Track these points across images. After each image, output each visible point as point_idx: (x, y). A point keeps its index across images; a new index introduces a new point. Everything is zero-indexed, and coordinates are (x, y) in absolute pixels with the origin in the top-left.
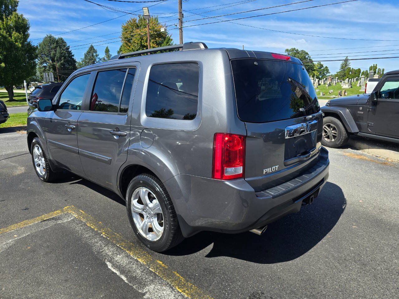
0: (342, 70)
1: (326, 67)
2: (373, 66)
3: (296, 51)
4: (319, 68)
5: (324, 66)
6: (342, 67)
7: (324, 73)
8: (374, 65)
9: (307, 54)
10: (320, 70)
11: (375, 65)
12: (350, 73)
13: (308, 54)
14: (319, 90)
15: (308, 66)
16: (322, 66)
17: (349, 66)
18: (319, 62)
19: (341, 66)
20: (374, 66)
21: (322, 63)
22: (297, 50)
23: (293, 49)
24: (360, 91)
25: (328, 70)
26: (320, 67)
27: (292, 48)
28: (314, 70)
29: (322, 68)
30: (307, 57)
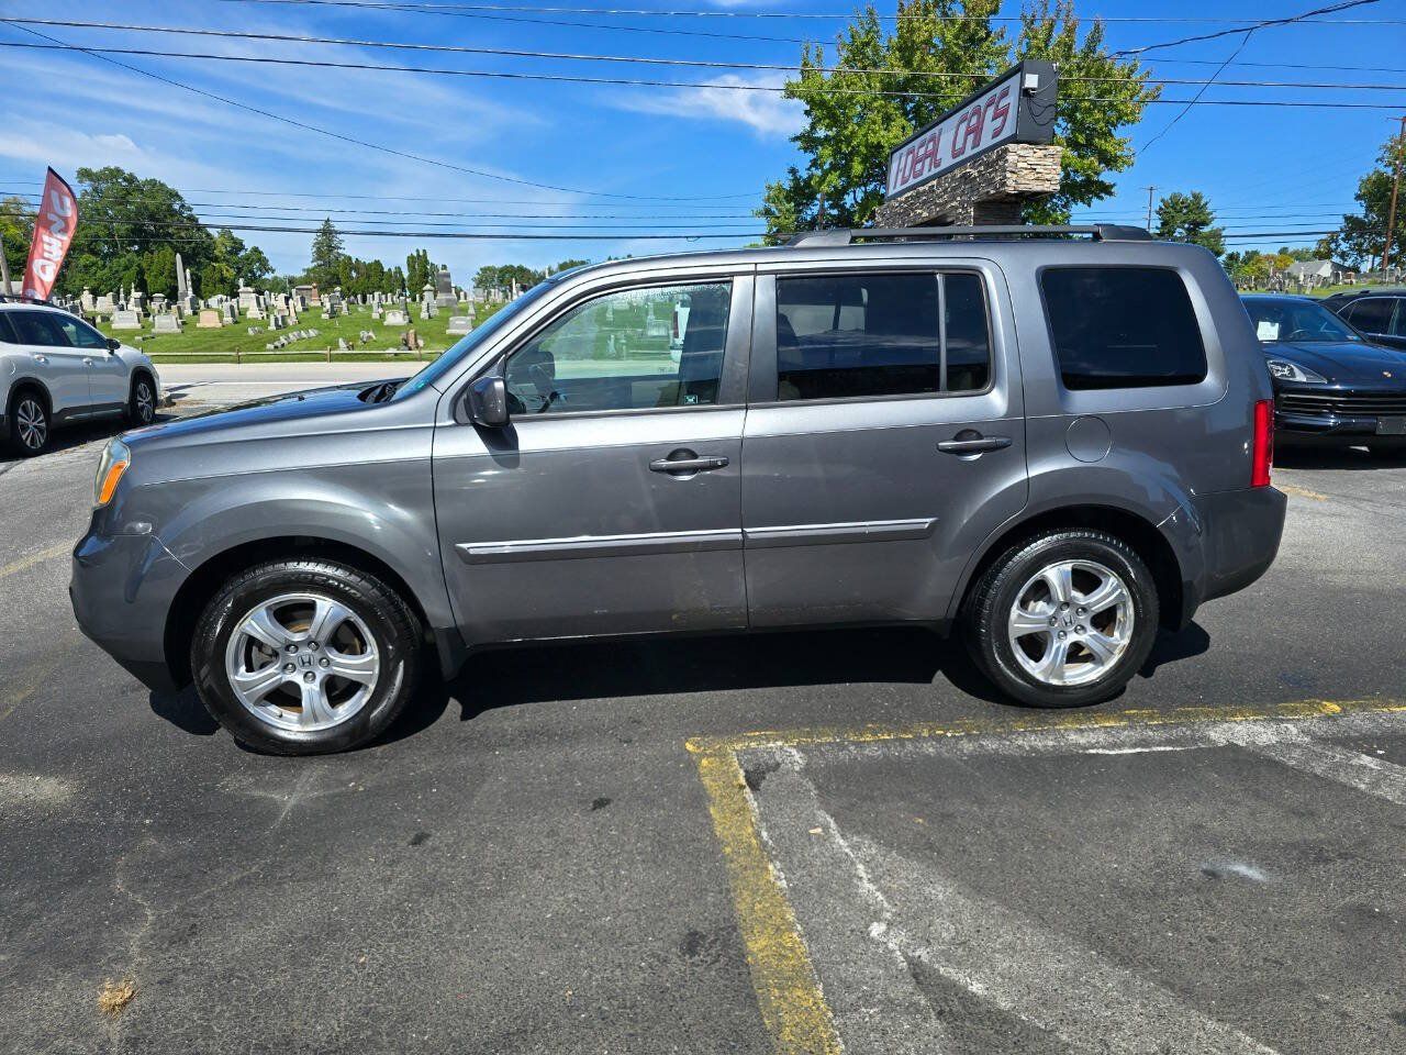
0: (320, 262)
1: (256, 250)
2: (415, 254)
3: (125, 179)
4: (230, 253)
5: (249, 245)
6: (319, 255)
7: (251, 271)
8: (418, 251)
9: (175, 195)
10: (235, 259)
11: (421, 254)
12: (354, 274)
13: (177, 195)
14: (316, 332)
15: (190, 243)
16: (238, 246)
17: (340, 251)
18: (226, 230)
19: (315, 249)
20: (418, 255)
21: (236, 234)
22: (131, 179)
23: (111, 171)
24: (448, 332)
25: (266, 260)
26: (233, 248)
27: (106, 169)
28: (216, 259)
29: (242, 253)
30: (176, 207)
